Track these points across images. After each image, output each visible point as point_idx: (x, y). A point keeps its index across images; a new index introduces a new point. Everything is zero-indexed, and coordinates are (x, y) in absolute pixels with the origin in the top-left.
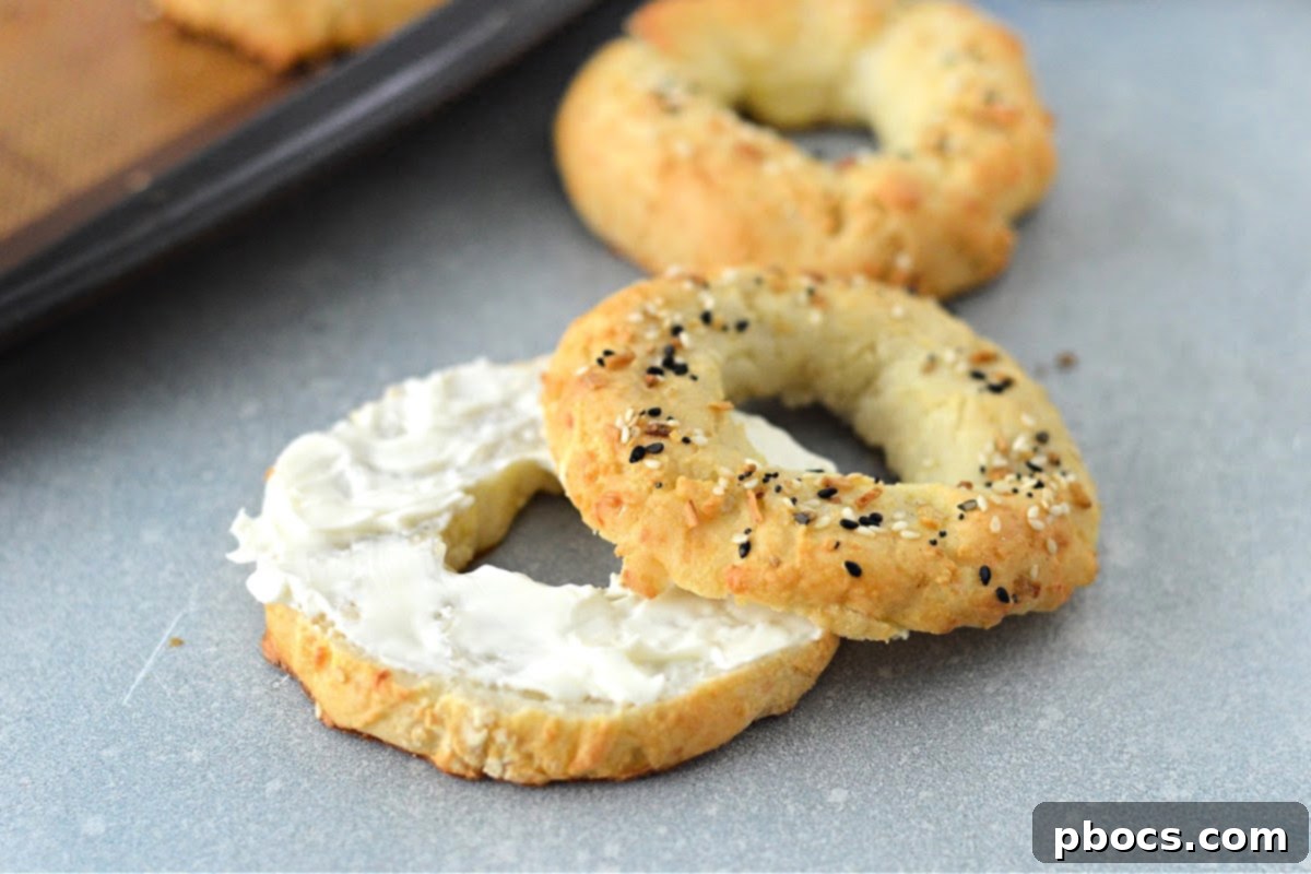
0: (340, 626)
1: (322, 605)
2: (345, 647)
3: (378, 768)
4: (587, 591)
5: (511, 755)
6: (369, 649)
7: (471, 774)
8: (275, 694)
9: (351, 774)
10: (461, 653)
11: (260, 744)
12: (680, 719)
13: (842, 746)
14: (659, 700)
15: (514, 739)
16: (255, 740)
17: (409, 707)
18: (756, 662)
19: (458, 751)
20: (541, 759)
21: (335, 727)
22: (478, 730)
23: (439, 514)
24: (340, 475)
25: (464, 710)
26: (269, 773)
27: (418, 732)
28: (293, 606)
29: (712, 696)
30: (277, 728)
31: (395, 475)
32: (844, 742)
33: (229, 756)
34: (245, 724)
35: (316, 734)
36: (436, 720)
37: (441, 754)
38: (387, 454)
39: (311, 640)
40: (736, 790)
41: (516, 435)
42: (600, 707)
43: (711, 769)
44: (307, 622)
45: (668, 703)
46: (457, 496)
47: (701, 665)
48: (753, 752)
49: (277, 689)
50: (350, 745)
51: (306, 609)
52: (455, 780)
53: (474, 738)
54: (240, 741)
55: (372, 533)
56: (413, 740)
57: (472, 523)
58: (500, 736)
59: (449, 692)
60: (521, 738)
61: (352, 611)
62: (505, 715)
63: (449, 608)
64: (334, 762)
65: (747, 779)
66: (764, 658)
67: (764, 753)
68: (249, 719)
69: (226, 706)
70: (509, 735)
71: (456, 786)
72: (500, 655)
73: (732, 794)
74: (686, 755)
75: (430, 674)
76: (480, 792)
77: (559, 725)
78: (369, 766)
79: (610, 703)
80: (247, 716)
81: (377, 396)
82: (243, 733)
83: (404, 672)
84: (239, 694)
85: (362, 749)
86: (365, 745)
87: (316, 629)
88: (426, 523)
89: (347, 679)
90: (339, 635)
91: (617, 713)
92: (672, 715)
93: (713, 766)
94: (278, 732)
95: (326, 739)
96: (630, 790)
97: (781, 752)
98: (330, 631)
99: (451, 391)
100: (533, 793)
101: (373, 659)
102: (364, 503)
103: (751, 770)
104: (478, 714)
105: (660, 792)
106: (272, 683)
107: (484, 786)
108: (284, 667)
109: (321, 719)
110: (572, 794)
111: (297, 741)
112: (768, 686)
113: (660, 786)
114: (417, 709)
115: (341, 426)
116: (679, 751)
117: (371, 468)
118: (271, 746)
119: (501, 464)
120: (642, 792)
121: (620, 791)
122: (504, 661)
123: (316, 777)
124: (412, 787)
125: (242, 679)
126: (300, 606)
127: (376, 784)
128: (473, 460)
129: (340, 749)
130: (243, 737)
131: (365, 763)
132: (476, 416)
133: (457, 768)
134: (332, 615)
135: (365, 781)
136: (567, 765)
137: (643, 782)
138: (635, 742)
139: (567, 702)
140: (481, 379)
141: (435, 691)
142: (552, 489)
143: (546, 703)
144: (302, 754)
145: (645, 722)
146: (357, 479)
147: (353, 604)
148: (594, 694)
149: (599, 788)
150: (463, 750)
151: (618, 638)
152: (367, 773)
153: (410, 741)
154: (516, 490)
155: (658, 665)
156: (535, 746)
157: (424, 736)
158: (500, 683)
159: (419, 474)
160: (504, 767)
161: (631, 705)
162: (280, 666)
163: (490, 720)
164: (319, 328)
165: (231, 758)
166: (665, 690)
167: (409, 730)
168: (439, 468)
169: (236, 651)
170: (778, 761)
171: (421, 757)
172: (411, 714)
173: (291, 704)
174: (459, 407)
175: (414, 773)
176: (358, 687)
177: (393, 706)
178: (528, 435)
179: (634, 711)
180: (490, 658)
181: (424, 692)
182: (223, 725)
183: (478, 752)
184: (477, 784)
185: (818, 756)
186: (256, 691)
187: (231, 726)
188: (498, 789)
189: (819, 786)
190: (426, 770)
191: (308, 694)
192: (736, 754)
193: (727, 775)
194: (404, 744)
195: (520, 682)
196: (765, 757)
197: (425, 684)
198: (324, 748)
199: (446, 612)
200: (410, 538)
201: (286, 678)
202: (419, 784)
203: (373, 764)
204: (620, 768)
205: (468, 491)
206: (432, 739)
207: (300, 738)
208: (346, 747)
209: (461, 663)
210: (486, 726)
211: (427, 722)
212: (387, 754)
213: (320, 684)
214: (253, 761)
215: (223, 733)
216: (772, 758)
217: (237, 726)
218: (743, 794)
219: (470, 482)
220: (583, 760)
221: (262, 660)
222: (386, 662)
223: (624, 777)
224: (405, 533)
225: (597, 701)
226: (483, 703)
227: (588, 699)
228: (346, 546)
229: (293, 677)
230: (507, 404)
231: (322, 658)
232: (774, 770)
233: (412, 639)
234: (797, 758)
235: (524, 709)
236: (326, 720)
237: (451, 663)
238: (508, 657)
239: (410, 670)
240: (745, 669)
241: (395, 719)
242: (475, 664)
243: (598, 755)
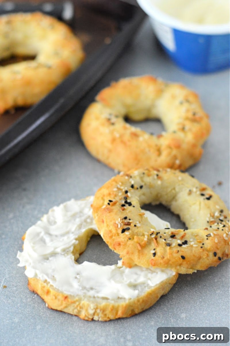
0: (51, 283)
1: (46, 277)
2: (54, 289)
3: (65, 320)
4: (113, 267)
5: (101, 315)
6: (60, 289)
7: (90, 320)
8: (34, 300)
9: (58, 322)
10: (84, 288)
11: (33, 315)
12: (143, 301)
13: (182, 301)
14: (137, 297)
15: (102, 311)
16: (31, 314)
17: (73, 305)
18: (160, 283)
19: (87, 315)
20: (109, 315)
21: (52, 309)
22: (93, 310)
23: (70, 247)
24: (42, 237)
25: (89, 305)
26: (36, 324)
27: (76, 311)
28: (38, 278)
29: (150, 294)
30: (36, 310)
31: (56, 236)
32: (182, 300)
33: (25, 319)
34: (28, 310)
35: (47, 311)
36: (81, 308)
37: (83, 315)
38: (54, 231)
39: (44, 287)
40: (157, 317)
41: (85, 221)
42: (123, 300)
43: (150, 311)
44: (43, 283)
45: (140, 297)
46: (74, 241)
47: (146, 285)
48: (160, 305)
49: (34, 299)
50: (56, 313)
51: (41, 279)
52: (85, 321)
53: (91, 312)
54: (27, 315)
55: (54, 254)
56: (75, 312)
57: (78, 248)
58: (98, 311)
59: (84, 300)
60: (103, 310)
61: (54, 278)
62: (99, 305)
63: (79, 275)
64: (53, 319)
65: (159, 313)
66: (162, 282)
67: (163, 305)
68: (28, 308)
69: (22, 305)
70: (101, 310)
71: (86, 323)
72: (94, 287)
73: (157, 318)
74: (144, 309)
75: (77, 295)
76: (93, 324)
77: (113, 307)
78: (62, 319)
79: (125, 298)
80: (28, 307)
81: (47, 212)
82: (28, 312)
83: (71, 295)
84: (24, 301)
85: (60, 314)
86: (60, 313)
87: (45, 284)
88: (68, 250)
89: (56, 298)
90: (51, 286)
91: (127, 302)
92: (141, 300)
94: (37, 311)
95: (50, 312)
96: (131, 319)
97: (167, 304)
98: (49, 285)
99: (66, 209)
100: (106, 323)
101: (62, 293)
102: (51, 246)
103: (160, 311)
104: (92, 306)
105: (138, 319)
106: (32, 297)
107: (93, 322)
108: (35, 292)
109: (48, 307)
110: (116, 322)
111: (42, 313)
112: (163, 289)
113: (138, 318)
114: (76, 305)
115: (39, 222)
116: (143, 309)
117: (50, 235)
118: (36, 315)
119: (83, 230)
120: (134, 320)
121: (128, 320)
122: (95, 289)
123: (49, 323)
124: (75, 324)
125: (24, 296)
126: (40, 278)
127: (65, 324)
128: (76, 230)
129: (54, 315)
130: (28, 314)
131: (61, 318)
132: (74, 216)
133: (86, 319)
134: (48, 280)
135: (62, 323)
136: (116, 316)
137: (134, 317)
138: (132, 308)
139: (113, 300)
140: (74, 205)
141: (80, 300)
142: (96, 234)
143: (109, 301)
144: (44, 317)
145: (134, 303)
146: (47, 239)
147: (54, 277)
148: (120, 296)
149: (123, 320)
150: (89, 315)
151: (123, 279)
152: (62, 321)
153: (73, 312)
154: (87, 236)
155: (134, 286)
156: (107, 312)
157: (77, 311)
158: (96, 296)
159: (63, 235)
160: (99, 318)
161: (130, 299)
162: (34, 292)
163: (95, 307)
164: (25, 190)
165: (26, 320)
166: (139, 294)
167: (73, 310)
168: (68, 233)
169: (21, 288)
170: (167, 307)
171: (76, 316)
172: (74, 306)
173: (39, 303)
174: (69, 214)
175: (75, 320)
176: (59, 300)
177: (69, 305)
178: (89, 220)
179: (132, 300)
180: (92, 289)
181: (77, 301)
182: (22, 311)
183: (92, 315)
184: (91, 322)
185: (176, 304)
186: (29, 300)
187: (24, 310)
188: (97, 323)
189: (178, 313)
190: (78, 319)
191: (43, 300)
192: (156, 306)
193: (155, 312)
194: (72, 313)
195: (101, 295)
196: (163, 306)
197: (77, 298)
198: (50, 315)
199: (78, 276)
200: (64, 255)
201: (36, 295)
202: (76, 323)
203: (63, 318)
204: (128, 315)
205: (76, 239)
206: (79, 312)
207: (42, 312)
208: (56, 314)
209: (85, 291)
210: (94, 308)
211: (79, 308)
212: (66, 315)
213: (46, 298)
214: (32, 320)
215: (22, 313)
216: (165, 307)
217: (26, 310)
218: (159, 318)
219: (77, 237)
220: (120, 314)
221: (28, 291)
222: (66, 293)
223: (129, 316)
224: (63, 253)
225: (121, 298)
226: (93, 303)
227: (119, 298)
228: (48, 259)
229: (38, 295)
230: (81, 212)
231: (48, 292)
232: (166, 310)
233: (71, 286)
234: (171, 306)
235: (103, 303)
236: (49, 307)
237: (82, 291)
238: (96, 288)
239: (72, 294)
240: (157, 286)
241: (69, 308)
242: (88, 291)
243: (123, 313)
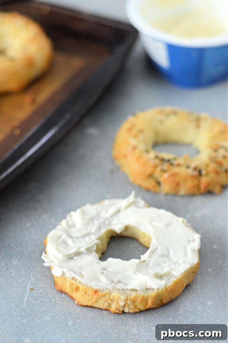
0: (80, 279)
1: (73, 275)
2: (83, 285)
3: (95, 314)
4: (137, 261)
5: (131, 306)
6: (89, 285)
7: (121, 312)
8: (62, 299)
9: (89, 317)
10: (112, 282)
11: (63, 313)
12: (171, 290)
13: (206, 290)
14: (165, 286)
15: (132, 302)
16: (61, 312)
17: (104, 298)
18: (184, 272)
19: (118, 307)
20: (139, 306)
21: (82, 305)
22: (123, 302)
23: (93, 246)
24: (64, 239)
25: (119, 297)
26: (68, 320)
27: (106, 304)
28: (66, 276)
29: (176, 283)
30: (66, 308)
31: (78, 238)
33: (56, 317)
34: (57, 308)
35: (77, 308)
36: (112, 300)
37: (113, 308)
38: (74, 232)
39: (72, 284)
40: (185, 305)
41: (104, 223)
42: (151, 291)
43: (177, 301)
44: (71, 280)
45: (167, 287)
46: (96, 241)
47: (171, 275)
48: (186, 296)
49: (62, 298)
50: (86, 309)
51: (69, 276)
52: (116, 314)
53: (122, 304)
54: (58, 313)
55: (78, 254)
56: (105, 306)
57: (101, 247)
58: (129, 302)
59: (113, 293)
60: (134, 302)
61: (81, 275)
62: (129, 297)
63: (105, 271)
64: (84, 314)
65: (186, 302)
66: (186, 271)
67: (188, 295)
68: (58, 306)
69: (51, 304)
70: (131, 302)
71: (116, 316)
72: (122, 281)
73: (184, 307)
74: (172, 299)
75: (107, 289)
76: (123, 316)
77: (143, 297)
78: (93, 314)
79: (153, 289)
80: (57, 306)
81: (65, 218)
82: (58, 311)
83: (100, 289)
84: (53, 300)
85: (90, 310)
86: (90, 309)
87: (74, 281)
88: (91, 249)
89: (86, 293)
90: (80, 282)
91: (156, 292)
92: (169, 290)
93: (178, 301)
94: (67, 309)
95: (79, 309)
96: (160, 310)
97: (192, 294)
98: (77, 281)
99: (84, 213)
100: (136, 314)
101: (91, 287)
102: (73, 247)
103: (187, 300)
104: (123, 298)
105: (167, 309)
106: (61, 296)
107: (123, 315)
108: (63, 292)
109: (77, 304)
110: (146, 313)
111: (72, 310)
112: (188, 277)
113: (167, 308)
114: (106, 298)
115: (59, 227)
116: (170, 298)
117: (71, 237)
118: (66, 313)
119: (103, 231)
120: (162, 310)
121: (157, 310)
122: (123, 282)
123: (80, 319)
124: (106, 318)
125: (52, 296)
126: (67, 276)
127: (96, 318)
128: (95, 231)
129: (84, 311)
130: (58, 312)
131: (92, 313)
132: (92, 219)
133: (117, 311)
134: (76, 277)
135: (93, 318)
136: (145, 307)
137: (162, 307)
138: (160, 298)
139: (142, 291)
140: (90, 209)
141: (110, 293)
142: (115, 235)
143: (138, 292)
144: (75, 314)
145: (163, 293)
146: (69, 241)
147: (81, 274)
148: (148, 287)
149: (152, 311)
150: (119, 307)
151: (149, 271)
152: (93, 316)
153: (104, 306)
154: (107, 237)
155: (160, 277)
156: (137, 303)
157: (108, 305)
158: (124, 288)
159: (84, 236)
160: (129, 309)
161: (159, 289)
162: (61, 291)
163: (126, 299)
164: (39, 201)
165: (57, 318)
166: (166, 284)
167: (104, 304)
168: (88, 234)
169: (48, 289)
170: (192, 296)
171: (106, 310)
172: (104, 299)
173: (67, 301)
174: (87, 217)
175: (105, 314)
176: (89, 295)
177: (99, 299)
178: (107, 222)
179: (160, 290)
180: (119, 282)
181: (107, 294)
182: (52, 309)
183: (123, 307)
184: (122, 314)
185: (201, 294)
186: (57, 299)
187: (54, 309)
188: (127, 315)
189: (204, 301)
190: (108, 313)
191: (72, 298)
192: (182, 296)
193: (182, 302)
194: (102, 307)
195: (130, 287)
196: (189, 296)
197: (107, 291)
198: (80, 311)
199: (104, 272)
200: (88, 254)
201: (64, 294)
202: (107, 317)
203: (94, 313)
204: (157, 305)
205: (98, 239)
206: (110, 305)
207: (73, 309)
208: (86, 310)
209: (113, 285)
210: (125, 300)
211: (109, 301)
212: (96, 310)
213: (74, 295)
214: (63, 317)
215: (52, 311)
216: (191, 296)
217: (55, 309)
218: (187, 306)
219: (98, 237)
220: (150, 304)
221: (56, 291)
222: (96, 288)
223: (158, 307)
224: (86, 253)
225: (149, 289)
226: (123, 294)
227: (147, 289)
228: (72, 258)
229: (66, 294)
230: (98, 215)
231: (77, 289)
232: (192, 299)
233: (99, 281)
234: (197, 295)
235: (133, 295)
236: (79, 304)
237: (111, 285)
238: (123, 281)
239: (101, 288)
240: (182, 275)
241: (100, 302)
242: (117, 284)
243: (153, 303)
